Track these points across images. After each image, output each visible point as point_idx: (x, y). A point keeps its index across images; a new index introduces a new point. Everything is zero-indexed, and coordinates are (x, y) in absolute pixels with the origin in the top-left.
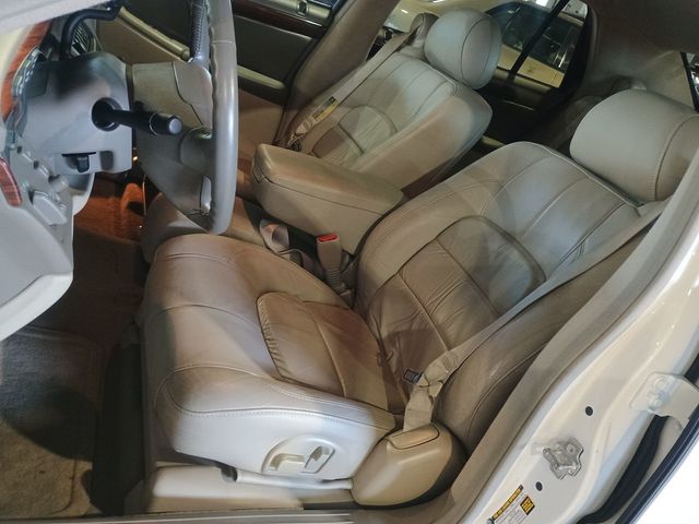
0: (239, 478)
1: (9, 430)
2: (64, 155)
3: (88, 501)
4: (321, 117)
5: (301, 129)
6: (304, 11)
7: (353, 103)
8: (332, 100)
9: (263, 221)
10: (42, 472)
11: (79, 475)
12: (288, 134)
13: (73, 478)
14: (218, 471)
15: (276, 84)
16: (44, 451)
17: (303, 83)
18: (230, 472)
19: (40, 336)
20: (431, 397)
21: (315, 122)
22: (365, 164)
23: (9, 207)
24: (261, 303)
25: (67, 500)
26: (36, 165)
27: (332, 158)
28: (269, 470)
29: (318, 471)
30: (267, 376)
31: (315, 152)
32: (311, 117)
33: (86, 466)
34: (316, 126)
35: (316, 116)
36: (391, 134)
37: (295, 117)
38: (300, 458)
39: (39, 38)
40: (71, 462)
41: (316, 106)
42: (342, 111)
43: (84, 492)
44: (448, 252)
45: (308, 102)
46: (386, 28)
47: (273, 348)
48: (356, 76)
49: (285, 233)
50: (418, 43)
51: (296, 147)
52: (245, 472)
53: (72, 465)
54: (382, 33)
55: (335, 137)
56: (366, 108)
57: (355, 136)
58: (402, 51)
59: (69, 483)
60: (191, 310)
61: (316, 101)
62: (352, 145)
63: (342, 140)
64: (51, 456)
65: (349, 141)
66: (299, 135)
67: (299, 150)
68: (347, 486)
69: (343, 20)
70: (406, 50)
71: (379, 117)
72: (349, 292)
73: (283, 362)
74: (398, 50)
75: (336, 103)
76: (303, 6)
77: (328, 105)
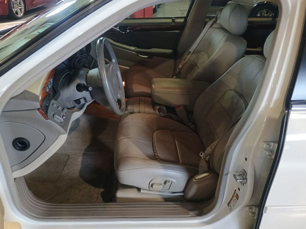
0: (141, 191)
1: (82, 181)
2: (74, 101)
3: (102, 200)
4: (186, 60)
5: (180, 66)
7: (197, 52)
8: (190, 52)
9: (155, 106)
10: (90, 192)
11: (100, 192)
13: (98, 194)
14: (136, 190)
15: (169, 51)
16: (91, 186)
17: (180, 49)
18: (139, 189)
19: (93, 153)
20: (206, 161)
21: (184, 62)
23: (45, 120)
24: (155, 134)
25: (96, 199)
26: (58, 107)
28: (151, 188)
29: (168, 189)
30: (148, 158)
33: (102, 190)
34: (185, 64)
35: (185, 60)
38: (160, 184)
39: (52, 76)
40: (98, 189)
41: (184, 56)
42: (194, 55)
43: (101, 197)
44: (221, 105)
45: (182, 54)
47: (155, 149)
49: (164, 108)
50: (218, 22)
52: (143, 189)
53: (99, 190)
59: (97, 195)
60: (126, 140)
63: (194, 67)
64: (93, 188)
66: (180, 69)
68: (182, 194)
69: (189, 20)
70: (214, 26)
72: (193, 126)
73: (157, 153)
74: (211, 26)
75: (191, 53)
76: (173, 21)
77: (188, 55)
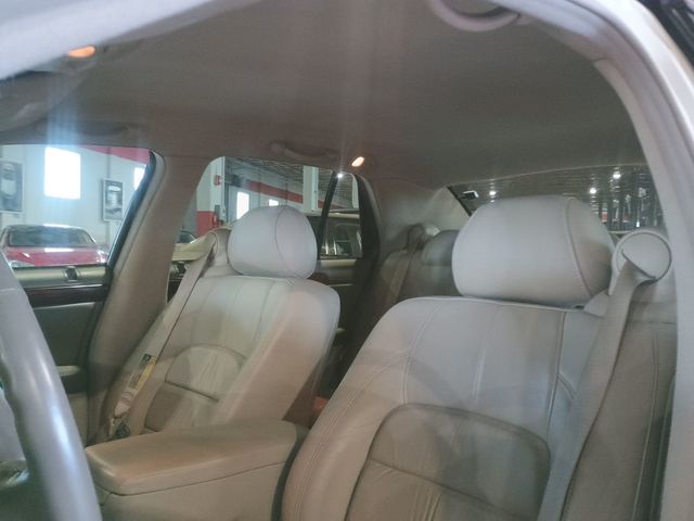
4: (141, 383)
5: (121, 408)
6: (75, 277)
8: (147, 358)
12: (104, 421)
17: (102, 355)
21: (135, 392)
22: (228, 410)
27: (177, 424)
31: (150, 426)
32: (128, 389)
34: (139, 394)
35: (134, 384)
36: (240, 365)
37: (106, 397)
42: (164, 366)
44: (394, 467)
46: (175, 262)
48: (165, 319)
50: (219, 260)
51: (122, 433)
54: (174, 269)
55: (169, 398)
56: (194, 349)
57: (194, 384)
58: (206, 275)
61: (127, 368)
62: (196, 397)
63: (179, 398)
65: (189, 394)
66: (121, 416)
67: (127, 435)
70: (210, 272)
71: (213, 352)
74: (201, 275)
75: (153, 359)
76: (71, 272)
77: (143, 366)
